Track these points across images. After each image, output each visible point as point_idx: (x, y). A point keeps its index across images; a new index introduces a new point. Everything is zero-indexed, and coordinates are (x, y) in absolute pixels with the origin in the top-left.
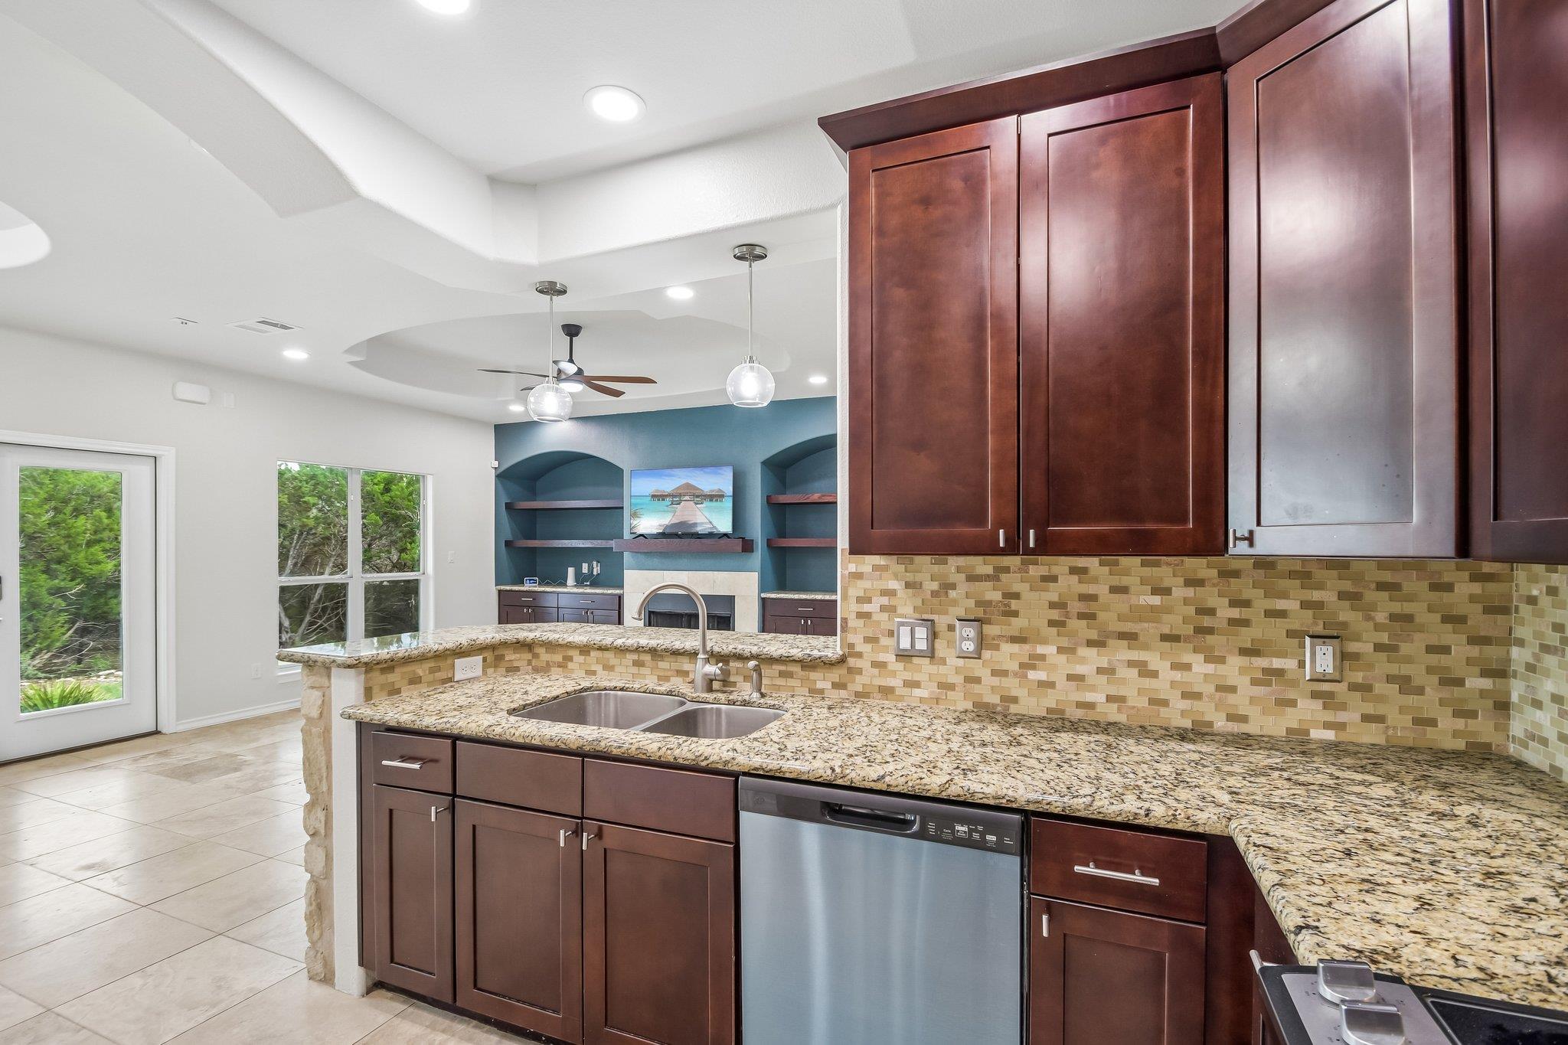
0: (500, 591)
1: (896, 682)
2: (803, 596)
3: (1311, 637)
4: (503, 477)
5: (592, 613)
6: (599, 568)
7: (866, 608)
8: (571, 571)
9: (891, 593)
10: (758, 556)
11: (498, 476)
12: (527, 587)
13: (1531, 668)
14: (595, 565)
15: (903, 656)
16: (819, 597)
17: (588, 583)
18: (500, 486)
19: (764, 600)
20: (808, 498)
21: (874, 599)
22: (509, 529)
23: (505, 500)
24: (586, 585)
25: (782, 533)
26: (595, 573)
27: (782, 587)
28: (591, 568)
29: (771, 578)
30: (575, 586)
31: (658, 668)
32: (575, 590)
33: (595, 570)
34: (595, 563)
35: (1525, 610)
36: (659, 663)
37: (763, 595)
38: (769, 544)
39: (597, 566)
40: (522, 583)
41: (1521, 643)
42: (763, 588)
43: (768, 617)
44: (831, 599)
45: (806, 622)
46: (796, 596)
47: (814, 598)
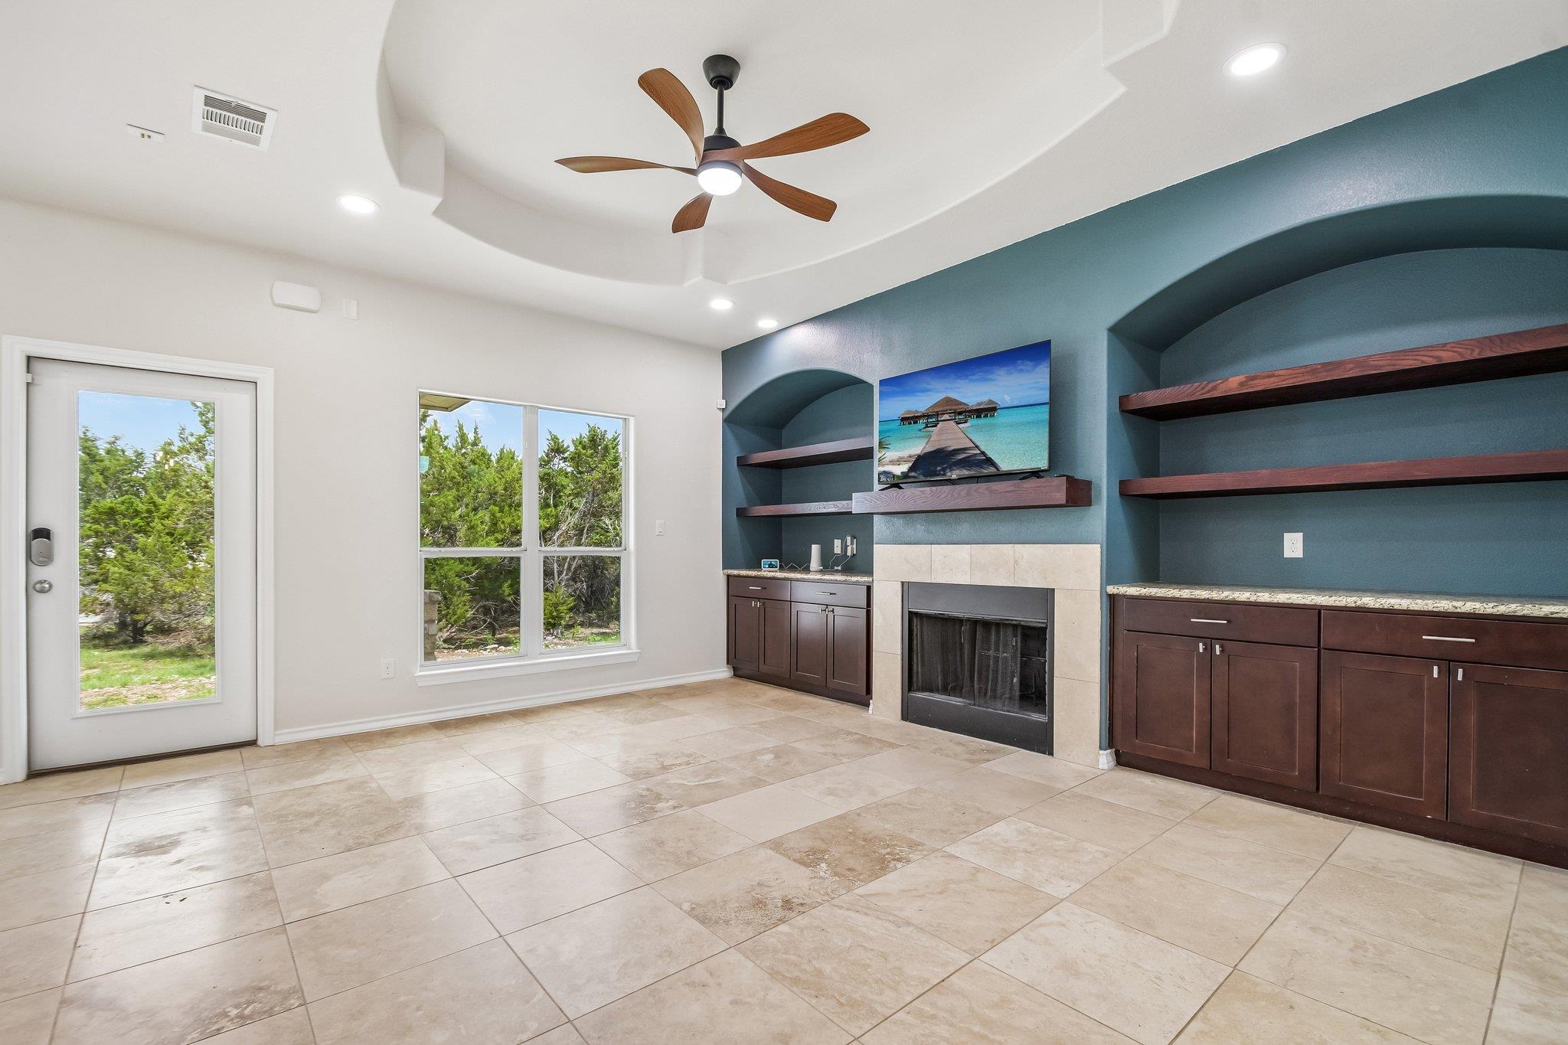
0: (728, 576)
2: (1202, 594)
4: (733, 420)
5: (833, 611)
6: (855, 546)
8: (815, 549)
10: (1099, 515)
11: (726, 421)
12: (765, 572)
14: (849, 543)
16: (1244, 596)
17: (839, 568)
18: (730, 436)
19: (1112, 598)
20: (1214, 388)
22: (742, 493)
23: (736, 452)
24: (837, 571)
25: (1151, 468)
26: (849, 553)
27: (1151, 575)
28: (844, 547)
29: (1128, 558)
30: (821, 571)
32: (819, 576)
33: (849, 549)
34: (849, 539)
37: (1112, 589)
38: (1125, 491)
39: (852, 544)
40: (759, 567)
42: (1110, 575)
43: (1121, 634)
44: (1275, 601)
45: (1209, 649)
46: (1186, 593)
47: (1230, 598)
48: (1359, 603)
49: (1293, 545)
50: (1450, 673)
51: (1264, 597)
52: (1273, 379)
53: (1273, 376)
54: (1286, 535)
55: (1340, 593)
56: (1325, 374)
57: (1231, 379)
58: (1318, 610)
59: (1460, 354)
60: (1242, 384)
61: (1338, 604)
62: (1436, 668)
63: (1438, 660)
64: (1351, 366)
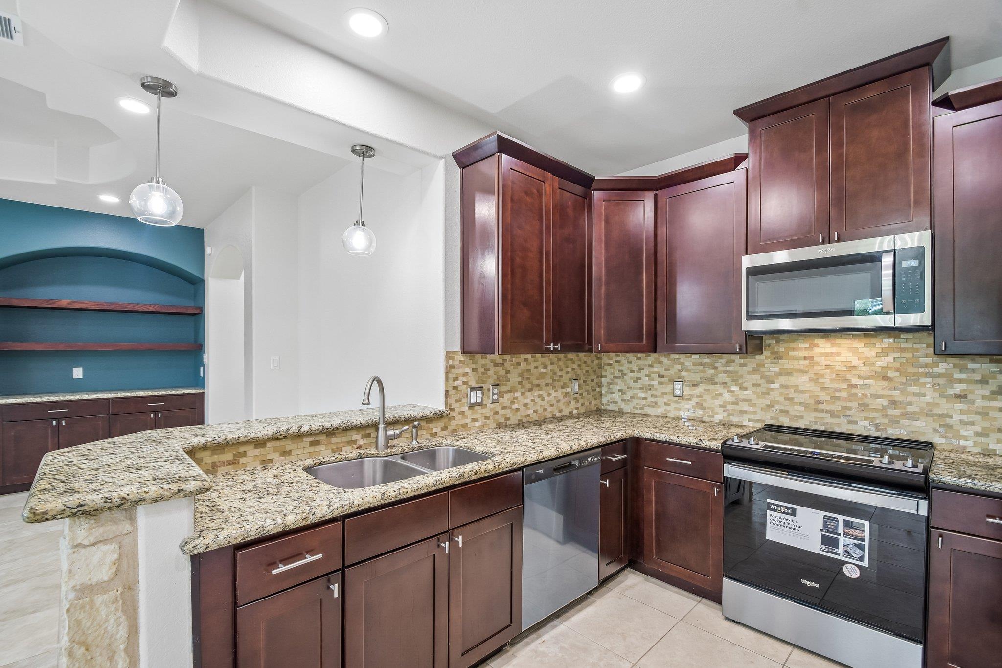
1: (468, 421)
2: (54, 398)
3: (574, 380)
7: (456, 383)
9: (466, 375)
13: (610, 383)
15: (472, 406)
16: (76, 397)
20: (54, 303)
21: (460, 378)
31: (331, 443)
35: (606, 367)
36: (333, 439)
41: (605, 377)
44: (91, 398)
45: (59, 424)
46: (45, 399)
47: (69, 399)
48: (125, 395)
49: (78, 373)
50: (156, 415)
51: (86, 397)
52: (84, 305)
53: (84, 303)
54: (74, 369)
55: (114, 392)
56: (107, 307)
57: (63, 301)
58: (108, 399)
59: (155, 309)
60: (68, 304)
61: (117, 397)
62: (152, 415)
63: (152, 412)
64: (118, 306)
